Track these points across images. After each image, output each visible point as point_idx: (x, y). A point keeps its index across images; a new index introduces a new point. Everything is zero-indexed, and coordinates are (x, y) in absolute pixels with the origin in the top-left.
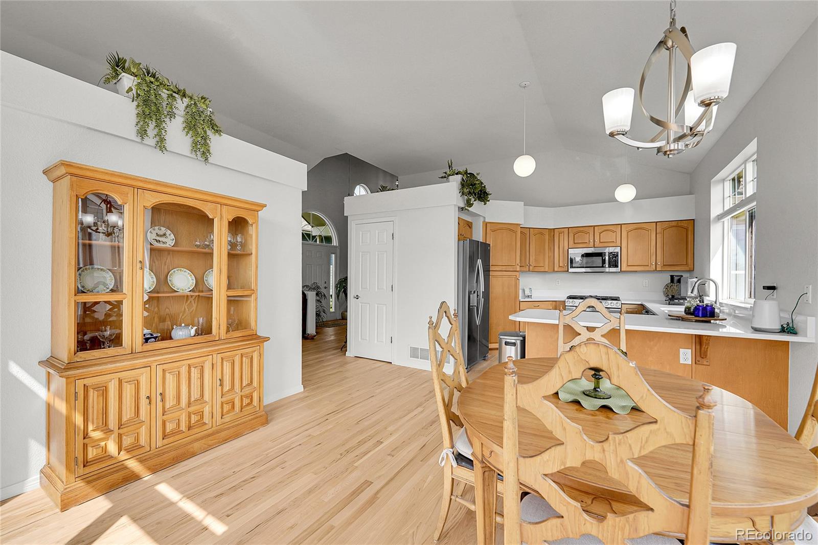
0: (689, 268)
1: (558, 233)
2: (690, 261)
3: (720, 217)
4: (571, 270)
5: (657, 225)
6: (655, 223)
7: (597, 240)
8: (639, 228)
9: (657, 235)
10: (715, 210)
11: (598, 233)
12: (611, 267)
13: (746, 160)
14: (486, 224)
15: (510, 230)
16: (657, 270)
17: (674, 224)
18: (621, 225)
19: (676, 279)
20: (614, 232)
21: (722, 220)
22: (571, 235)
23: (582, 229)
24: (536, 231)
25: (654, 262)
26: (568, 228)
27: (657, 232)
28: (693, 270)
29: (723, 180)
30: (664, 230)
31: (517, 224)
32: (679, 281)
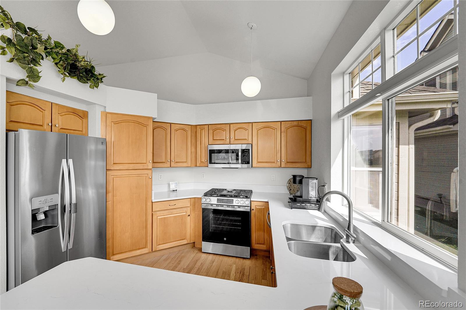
0: (308, 165)
1: (200, 129)
2: (308, 159)
3: (341, 114)
4: (210, 165)
5: (282, 124)
6: (280, 122)
7: (232, 136)
8: (267, 126)
9: (282, 133)
10: (336, 107)
11: (233, 131)
12: (243, 164)
13: (385, 29)
14: (106, 115)
15: (140, 123)
16: (282, 166)
17: (295, 123)
18: (252, 123)
19: (298, 179)
20: (246, 130)
21: (342, 118)
22: (211, 132)
23: (219, 126)
24: (178, 127)
25: (280, 159)
26: (208, 125)
27: (282, 131)
28: (311, 168)
29: (343, 74)
30: (287, 129)
31: (149, 118)
32: (301, 182)
